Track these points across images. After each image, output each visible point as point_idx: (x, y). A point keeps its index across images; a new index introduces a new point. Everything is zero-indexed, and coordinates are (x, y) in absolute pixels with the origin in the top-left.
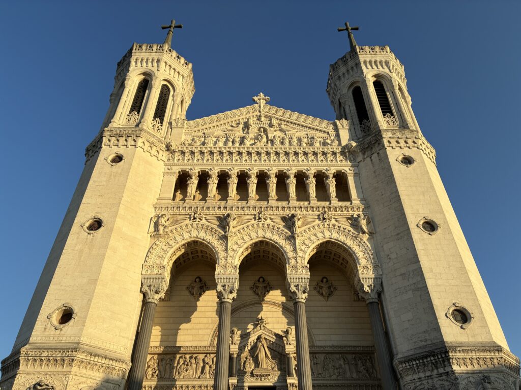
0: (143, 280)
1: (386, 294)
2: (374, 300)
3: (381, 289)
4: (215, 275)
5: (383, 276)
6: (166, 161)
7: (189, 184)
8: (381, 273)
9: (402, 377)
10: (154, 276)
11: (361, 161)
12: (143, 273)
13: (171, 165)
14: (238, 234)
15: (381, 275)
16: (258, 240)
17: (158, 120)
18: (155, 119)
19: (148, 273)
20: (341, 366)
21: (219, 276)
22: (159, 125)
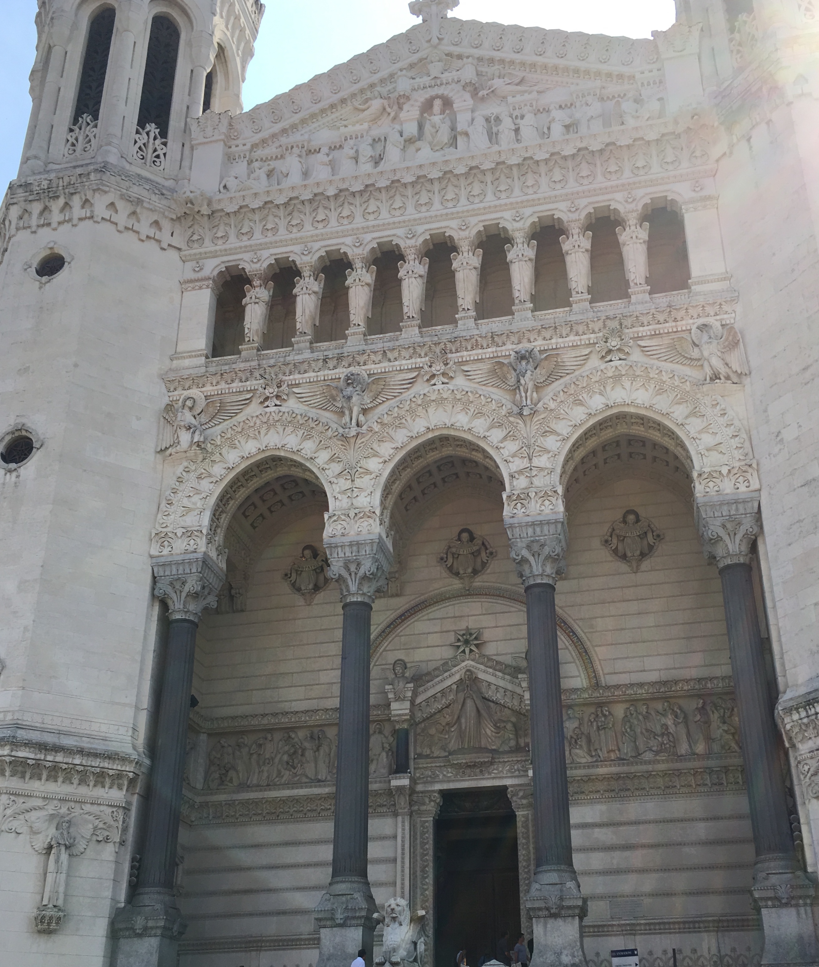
0: (156, 570)
1: (767, 539)
2: (735, 561)
3: (756, 530)
4: (325, 540)
5: (762, 493)
6: (183, 246)
7: (246, 304)
8: (757, 486)
9: (793, 746)
10: (180, 558)
11: (725, 154)
12: (154, 552)
13: (198, 259)
14: (376, 427)
15: (760, 490)
16: (430, 435)
17: (152, 128)
18: (143, 129)
19: (166, 552)
20: (667, 729)
21: (333, 540)
22: (158, 142)
